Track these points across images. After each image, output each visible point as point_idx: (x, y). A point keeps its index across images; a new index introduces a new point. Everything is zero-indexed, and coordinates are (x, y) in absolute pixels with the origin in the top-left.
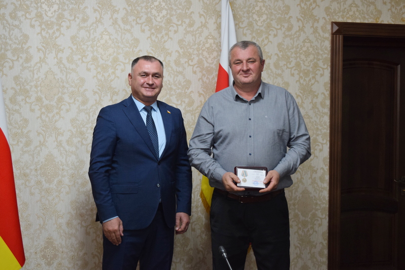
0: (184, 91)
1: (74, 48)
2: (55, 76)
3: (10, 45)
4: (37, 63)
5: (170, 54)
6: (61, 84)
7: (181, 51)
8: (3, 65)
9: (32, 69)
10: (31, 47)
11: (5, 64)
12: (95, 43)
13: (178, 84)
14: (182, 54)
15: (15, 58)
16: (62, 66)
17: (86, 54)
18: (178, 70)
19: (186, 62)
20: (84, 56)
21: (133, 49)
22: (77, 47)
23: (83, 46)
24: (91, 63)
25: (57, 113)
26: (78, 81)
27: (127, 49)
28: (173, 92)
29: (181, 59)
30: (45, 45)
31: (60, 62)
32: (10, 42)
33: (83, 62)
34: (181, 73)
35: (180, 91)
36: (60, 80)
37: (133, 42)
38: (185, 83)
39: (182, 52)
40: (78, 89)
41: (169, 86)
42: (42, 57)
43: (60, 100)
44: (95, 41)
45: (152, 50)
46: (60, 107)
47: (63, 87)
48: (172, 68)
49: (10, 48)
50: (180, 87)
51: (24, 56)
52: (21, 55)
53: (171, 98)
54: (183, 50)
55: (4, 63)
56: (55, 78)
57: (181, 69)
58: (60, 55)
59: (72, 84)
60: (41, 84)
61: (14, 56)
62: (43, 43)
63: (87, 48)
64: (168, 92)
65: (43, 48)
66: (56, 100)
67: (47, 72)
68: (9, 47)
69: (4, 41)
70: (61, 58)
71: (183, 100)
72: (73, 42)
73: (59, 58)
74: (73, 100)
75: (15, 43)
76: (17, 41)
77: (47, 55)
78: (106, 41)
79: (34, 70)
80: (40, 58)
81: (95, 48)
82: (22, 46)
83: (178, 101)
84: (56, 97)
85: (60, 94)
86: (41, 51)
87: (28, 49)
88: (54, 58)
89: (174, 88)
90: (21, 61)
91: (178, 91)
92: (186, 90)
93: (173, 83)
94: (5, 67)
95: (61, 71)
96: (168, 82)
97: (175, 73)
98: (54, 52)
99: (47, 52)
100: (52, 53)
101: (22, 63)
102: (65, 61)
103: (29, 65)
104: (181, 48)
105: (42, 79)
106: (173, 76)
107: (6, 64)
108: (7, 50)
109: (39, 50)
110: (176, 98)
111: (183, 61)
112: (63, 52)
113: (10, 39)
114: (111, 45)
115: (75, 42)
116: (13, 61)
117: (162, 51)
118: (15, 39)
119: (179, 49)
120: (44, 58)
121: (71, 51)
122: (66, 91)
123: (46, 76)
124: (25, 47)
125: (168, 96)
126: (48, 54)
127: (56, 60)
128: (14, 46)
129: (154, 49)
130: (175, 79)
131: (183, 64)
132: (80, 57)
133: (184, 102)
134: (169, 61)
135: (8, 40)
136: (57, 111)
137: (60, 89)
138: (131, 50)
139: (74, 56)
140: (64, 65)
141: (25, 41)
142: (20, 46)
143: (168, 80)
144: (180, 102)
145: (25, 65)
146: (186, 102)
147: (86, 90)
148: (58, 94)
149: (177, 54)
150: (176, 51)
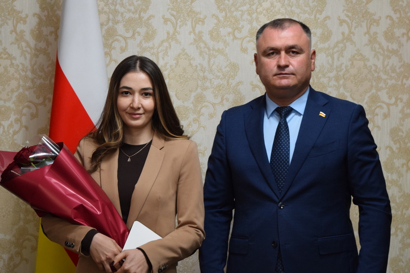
0: (400, 83)
1: (221, 16)
2: (192, 62)
3: (122, 14)
4: (162, 42)
5: (377, 22)
6: (201, 74)
7: (395, 17)
8: (111, 45)
9: (155, 50)
10: (153, 16)
11: (113, 45)
12: (254, 7)
13: (390, 71)
14: (397, 21)
15: (129, 35)
16: (202, 45)
17: (240, 26)
18: (390, 48)
19: (403, 34)
20: (237, 28)
21: (315, 16)
22: (226, 15)
23: (235, 13)
24: (248, 39)
25: (195, 120)
26: (227, 68)
27: (307, 15)
28: (382, 85)
29: (395, 30)
30: (175, 13)
31: (199, 38)
32: (122, 10)
33: (235, 38)
34: (395, 52)
35: (393, 81)
36: (199, 68)
37: (315, 3)
38: (402, 69)
39: (397, 18)
40: (228, 82)
41: (376, 75)
42: (171, 32)
43: (200, 99)
44: (253, 4)
45: (348, 16)
46: (200, 111)
47: (204, 78)
48: (380, 44)
49: (121, 20)
50: (393, 75)
51: (143, 30)
52: (138, 29)
53: (379, 93)
54: (398, 15)
55: (113, 42)
56: (191, 64)
57: (395, 46)
58: (199, 28)
59: (219, 74)
60: (169, 75)
61: (127, 31)
62: (172, 9)
63: (242, 15)
64: (374, 84)
65: (173, 18)
66: (192, 99)
67: (179, 55)
68: (119, 18)
69: (113, 7)
70: (200, 32)
71: (400, 96)
72: (219, 7)
73: (197, 32)
74: (219, 99)
75: (129, 11)
76: (132, 8)
77: (178, 29)
78: (272, 4)
79: (158, 53)
80: (168, 33)
81: (254, 16)
82: (140, 15)
83: (390, 98)
84: (193, 94)
85: (199, 90)
86: (169, 22)
87: (149, 19)
88: (190, 33)
89: (384, 77)
90: (139, 38)
91: (390, 82)
92: (404, 81)
93: (382, 69)
94: (114, 48)
95: (201, 53)
96: (373, 68)
97: (386, 53)
98: (189, 23)
99: (179, 24)
100: (186, 25)
101: (141, 42)
102: (206, 37)
103: (151, 44)
104: (395, 11)
105: (171, 66)
106: (381, 58)
107: (116, 44)
108: (117, 23)
109: (166, 21)
110: (387, 93)
111: (398, 32)
112: (203, 23)
113: (122, 5)
114: (279, 10)
115: (222, 7)
116: (125, 39)
117: (363, 17)
118: (130, 5)
119: (392, 14)
120: (174, 34)
121: (216, 21)
122: (208, 84)
123: (178, 62)
124: (145, 16)
125: (374, 91)
126: (180, 27)
127: (192, 36)
128: (127, 16)
129: (350, 14)
130: (386, 63)
131: (399, 37)
132: (230, 30)
133: (401, 101)
134: (376, 33)
135: (118, 7)
136: (195, 116)
137: (200, 83)
138: (313, 17)
139: (221, 29)
140: (206, 44)
141: (144, 7)
142: (137, 16)
143: (374, 65)
144: (393, 100)
145: (145, 45)
146: (405, 100)
147: (240, 83)
148: (197, 89)
149: (389, 22)
150: (387, 17)
